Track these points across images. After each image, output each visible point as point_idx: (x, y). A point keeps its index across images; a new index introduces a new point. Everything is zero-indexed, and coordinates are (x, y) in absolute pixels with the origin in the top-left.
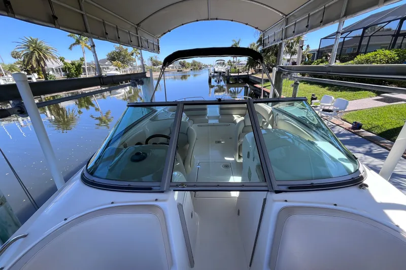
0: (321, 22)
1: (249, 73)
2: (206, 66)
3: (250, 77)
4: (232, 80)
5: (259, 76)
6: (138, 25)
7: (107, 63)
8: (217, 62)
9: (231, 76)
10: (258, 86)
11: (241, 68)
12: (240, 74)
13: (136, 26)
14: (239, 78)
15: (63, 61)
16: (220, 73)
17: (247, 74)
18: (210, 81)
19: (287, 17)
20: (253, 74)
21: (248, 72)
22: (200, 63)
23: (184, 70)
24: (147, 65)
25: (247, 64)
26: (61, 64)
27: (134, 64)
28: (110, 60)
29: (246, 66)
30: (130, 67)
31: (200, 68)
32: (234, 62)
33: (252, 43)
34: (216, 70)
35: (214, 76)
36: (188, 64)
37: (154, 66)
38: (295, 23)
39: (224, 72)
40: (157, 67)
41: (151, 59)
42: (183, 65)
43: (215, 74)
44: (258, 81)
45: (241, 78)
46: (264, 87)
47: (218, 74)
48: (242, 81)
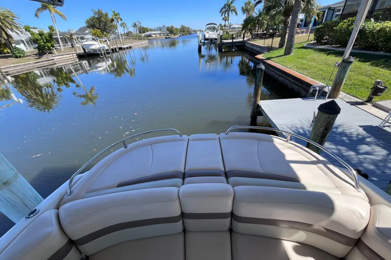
1: (245, 39)
2: (195, 31)
3: (246, 45)
4: (225, 48)
7: (87, 32)
8: (208, 26)
9: (224, 43)
10: (260, 57)
11: (234, 33)
12: (234, 40)
16: (211, 40)
17: (242, 40)
18: (200, 50)
20: (248, 40)
22: (189, 28)
23: (173, 36)
24: (133, 32)
25: (243, 28)
26: (28, 34)
27: (117, 31)
28: (89, 28)
29: (242, 30)
30: (113, 36)
31: (189, 34)
32: (225, 26)
34: (207, 36)
36: (177, 29)
37: (141, 33)
39: (216, 39)
40: (143, 35)
41: (135, 25)
42: (171, 31)
43: (205, 41)
44: (258, 49)
45: (235, 46)
46: (269, 59)
47: (209, 41)
48: (236, 48)
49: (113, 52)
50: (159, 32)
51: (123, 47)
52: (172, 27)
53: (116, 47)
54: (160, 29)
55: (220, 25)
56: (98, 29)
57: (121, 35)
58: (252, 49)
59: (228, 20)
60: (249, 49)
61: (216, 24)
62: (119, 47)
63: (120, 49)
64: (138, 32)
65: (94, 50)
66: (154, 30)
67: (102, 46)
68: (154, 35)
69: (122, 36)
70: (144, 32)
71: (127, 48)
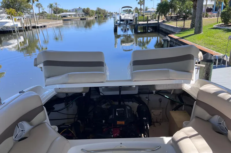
1: (160, 21)
2: (112, 14)
3: (161, 26)
4: (141, 29)
5: (173, 24)
9: (139, 24)
10: (173, 36)
11: (149, 16)
12: (149, 22)
14: (148, 26)
16: (127, 21)
17: (157, 22)
18: (115, 30)
20: (164, 22)
21: (158, 20)
22: (105, 11)
23: (88, 18)
24: (48, 13)
25: (157, 11)
27: (32, 11)
28: (4, 8)
29: (156, 13)
30: (27, 15)
31: (105, 16)
32: (141, 9)
34: (123, 17)
36: (92, 11)
39: (131, 20)
40: (58, 15)
41: (51, 6)
42: (87, 12)
43: (121, 22)
44: (172, 30)
46: (183, 38)
47: (125, 22)
48: (152, 30)
49: (27, 30)
50: (74, 13)
51: (37, 25)
52: (88, 9)
53: (30, 25)
54: (76, 10)
55: (136, 8)
56: (13, 8)
57: (36, 14)
59: (144, 4)
60: (164, 30)
61: (131, 8)
62: (32, 25)
63: (34, 27)
64: (53, 12)
65: (7, 27)
66: (70, 11)
67: (15, 24)
68: (69, 16)
69: (36, 16)
70: (59, 13)
71: (41, 27)
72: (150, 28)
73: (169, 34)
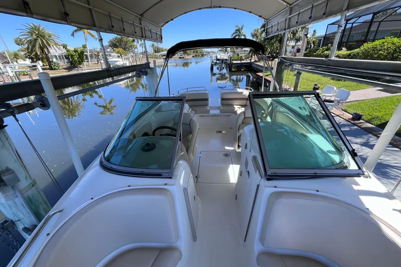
0: (324, 14)
3: (253, 65)
4: (234, 68)
6: (141, 15)
7: (109, 50)
9: (234, 64)
10: (261, 74)
11: (244, 55)
12: (242, 62)
13: (140, 17)
14: (242, 65)
15: (66, 48)
16: (223, 60)
17: (249, 61)
18: (212, 69)
19: (291, 6)
20: (256, 61)
21: (251, 60)
24: (150, 52)
26: (64, 51)
27: (136, 50)
28: (111, 47)
29: (249, 53)
30: (132, 54)
31: (202, 55)
33: (256, 28)
34: (219, 57)
35: (216, 64)
37: (156, 52)
38: (299, 13)
39: (226, 60)
40: (159, 54)
41: (153, 46)
43: (217, 62)
44: (261, 69)
45: (244, 66)
47: (220, 61)
48: (245, 69)
56: (120, 48)
58: (257, 69)
60: (254, 69)
67: (125, 62)
70: (160, 52)
72: (243, 67)
73: (258, 72)
